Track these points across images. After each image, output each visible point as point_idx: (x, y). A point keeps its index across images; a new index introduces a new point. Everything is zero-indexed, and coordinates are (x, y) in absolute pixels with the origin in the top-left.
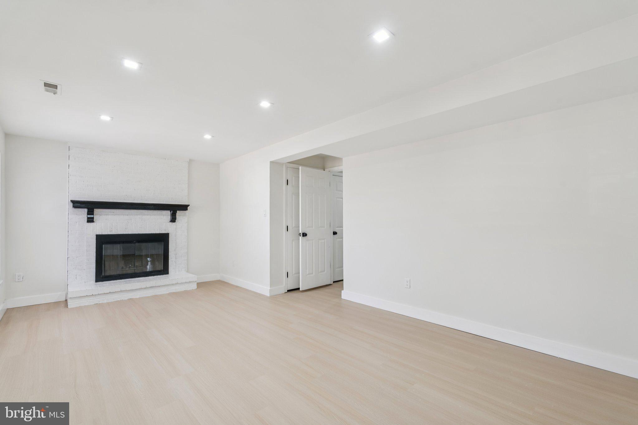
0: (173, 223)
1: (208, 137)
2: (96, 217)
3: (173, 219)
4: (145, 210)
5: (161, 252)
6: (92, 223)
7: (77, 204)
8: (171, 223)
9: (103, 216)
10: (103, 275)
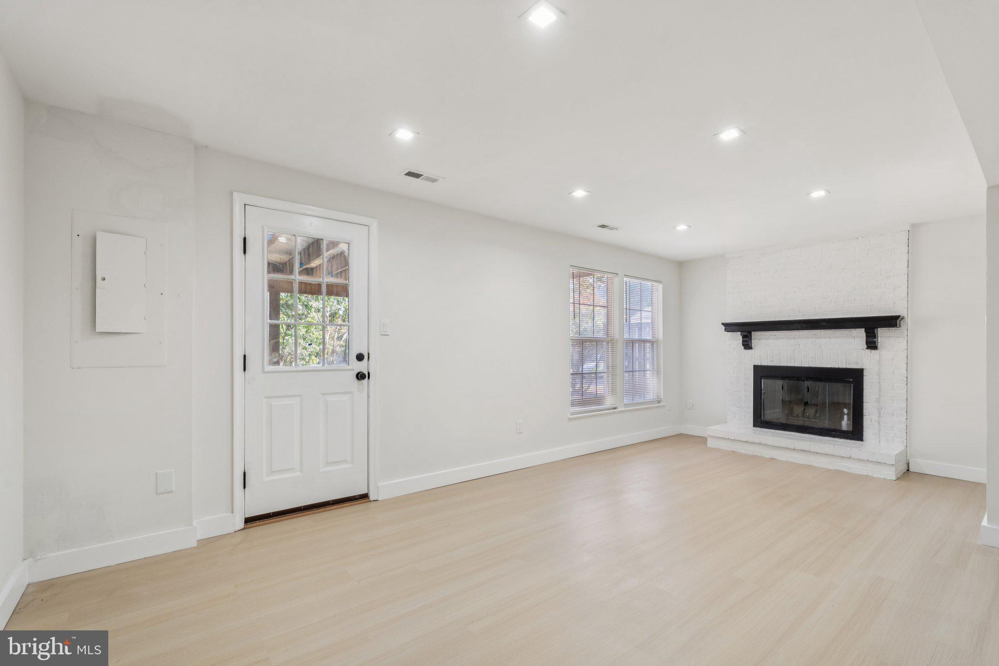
0: (873, 351)
1: (818, 194)
2: (754, 342)
3: (872, 345)
4: (821, 330)
5: (850, 399)
6: (750, 351)
7: (730, 327)
8: (869, 351)
9: (763, 341)
10: (762, 419)
